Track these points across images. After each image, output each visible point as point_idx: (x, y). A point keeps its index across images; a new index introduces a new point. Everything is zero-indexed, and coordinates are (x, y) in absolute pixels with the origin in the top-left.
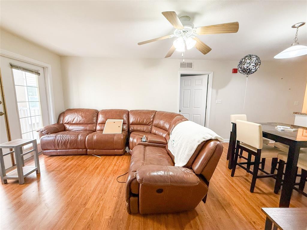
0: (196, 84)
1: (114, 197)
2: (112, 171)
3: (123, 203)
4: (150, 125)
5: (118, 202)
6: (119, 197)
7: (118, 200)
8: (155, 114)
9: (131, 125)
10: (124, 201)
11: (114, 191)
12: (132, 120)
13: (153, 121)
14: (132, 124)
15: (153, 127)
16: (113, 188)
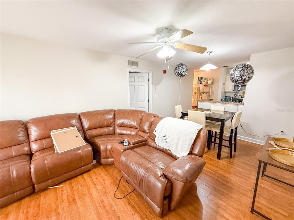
0: (139, 81)
1: (133, 215)
2: (100, 193)
3: (147, 214)
4: (111, 126)
5: (142, 216)
6: (137, 212)
7: (140, 215)
8: (115, 113)
9: (88, 131)
10: (146, 212)
11: (126, 210)
12: (86, 125)
13: (114, 121)
14: (88, 129)
15: (116, 128)
16: (122, 209)
